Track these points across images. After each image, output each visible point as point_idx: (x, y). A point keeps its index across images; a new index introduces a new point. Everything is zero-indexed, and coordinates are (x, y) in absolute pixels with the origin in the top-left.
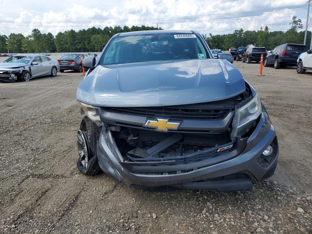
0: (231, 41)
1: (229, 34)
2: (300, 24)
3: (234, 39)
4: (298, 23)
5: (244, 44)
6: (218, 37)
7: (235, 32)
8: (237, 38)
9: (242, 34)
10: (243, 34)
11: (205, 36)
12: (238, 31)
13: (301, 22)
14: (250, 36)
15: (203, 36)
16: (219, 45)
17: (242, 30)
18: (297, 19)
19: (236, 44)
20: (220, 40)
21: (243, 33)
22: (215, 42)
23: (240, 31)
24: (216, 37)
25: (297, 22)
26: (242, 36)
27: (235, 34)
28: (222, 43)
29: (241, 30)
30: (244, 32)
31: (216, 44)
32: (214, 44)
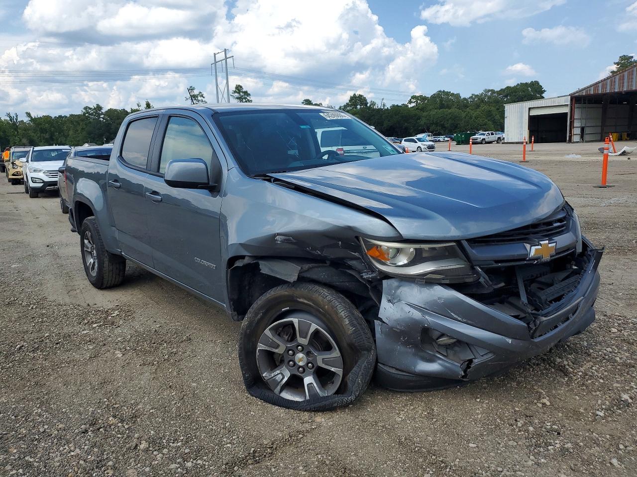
0: (79, 128)
1: (72, 115)
2: (204, 100)
3: (85, 125)
4: (199, 98)
5: (108, 134)
6: (47, 119)
7: (84, 111)
8: (90, 122)
9: (99, 115)
10: (102, 116)
11: (15, 117)
12: (90, 109)
13: (204, 98)
14: (118, 119)
15: (10, 117)
16: (54, 138)
17: (99, 108)
18: (196, 92)
19: (92, 135)
20: (54, 127)
21: (102, 114)
22: (43, 131)
23: (95, 109)
24: (42, 120)
25: (197, 97)
26: (102, 119)
27: (84, 114)
28: (60, 133)
29: (97, 107)
30: (103, 111)
31: (47, 136)
32: (40, 137)
